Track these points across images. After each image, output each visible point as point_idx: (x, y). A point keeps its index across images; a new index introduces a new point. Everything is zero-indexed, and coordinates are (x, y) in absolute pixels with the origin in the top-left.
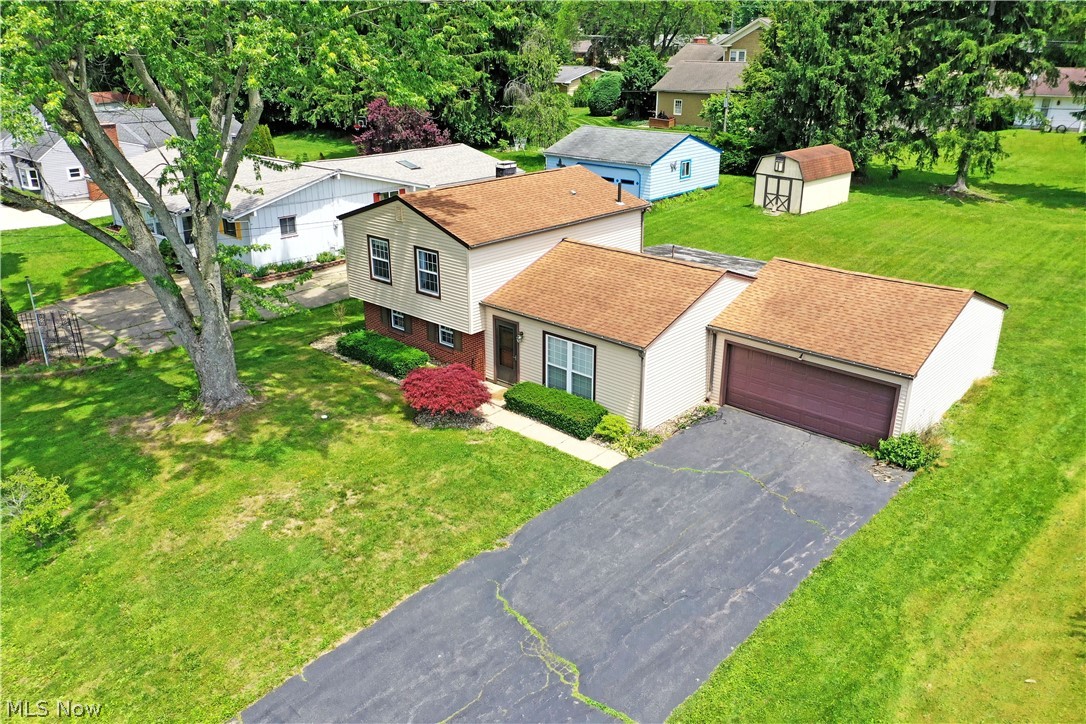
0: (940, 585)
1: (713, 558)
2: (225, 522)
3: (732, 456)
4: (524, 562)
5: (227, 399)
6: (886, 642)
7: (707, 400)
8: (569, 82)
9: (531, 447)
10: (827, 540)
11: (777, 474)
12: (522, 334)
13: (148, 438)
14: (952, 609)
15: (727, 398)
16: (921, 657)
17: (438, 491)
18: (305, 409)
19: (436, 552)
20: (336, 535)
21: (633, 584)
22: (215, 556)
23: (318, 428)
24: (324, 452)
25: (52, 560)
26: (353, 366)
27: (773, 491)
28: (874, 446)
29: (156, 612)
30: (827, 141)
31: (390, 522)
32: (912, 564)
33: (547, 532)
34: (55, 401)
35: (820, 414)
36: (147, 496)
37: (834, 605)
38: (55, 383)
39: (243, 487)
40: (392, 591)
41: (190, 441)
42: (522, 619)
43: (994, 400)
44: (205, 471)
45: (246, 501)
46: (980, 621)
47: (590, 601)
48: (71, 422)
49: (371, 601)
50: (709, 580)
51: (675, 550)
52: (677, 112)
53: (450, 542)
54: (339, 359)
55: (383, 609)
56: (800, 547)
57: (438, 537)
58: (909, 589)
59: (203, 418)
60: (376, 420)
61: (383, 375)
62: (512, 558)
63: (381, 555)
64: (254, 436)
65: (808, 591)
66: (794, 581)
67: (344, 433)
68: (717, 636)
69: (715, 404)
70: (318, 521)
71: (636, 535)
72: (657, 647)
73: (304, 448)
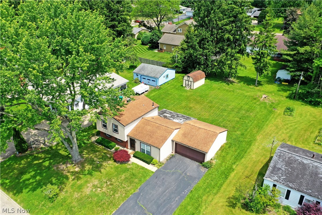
0: (209, 193)
1: (173, 191)
2: (86, 190)
3: (177, 167)
4: (141, 194)
5: (78, 160)
6: (199, 205)
7: (172, 152)
8: (136, 33)
9: (140, 167)
10: (192, 186)
11: (184, 171)
12: (136, 142)
13: (63, 170)
14: (210, 198)
15: (176, 152)
16: (204, 207)
17: (124, 180)
18: (93, 161)
19: (126, 194)
20: (107, 191)
21: (160, 198)
22: (86, 198)
23: (97, 165)
24: (100, 171)
25: (55, 200)
26: (100, 146)
27: (184, 175)
28: (202, 163)
29: (79, 210)
30: (199, 69)
31: (116, 188)
32: (205, 190)
33: (145, 188)
34: (39, 160)
36: (69, 185)
37: (192, 199)
38: (37, 155)
39: (87, 182)
40: (120, 202)
41: (73, 170)
42: (142, 206)
43: (225, 149)
44: (78, 178)
45: (89, 185)
46: (214, 200)
47: (153, 202)
48: (45, 166)
49: (117, 205)
50: (172, 196)
51: (167, 190)
52: (165, 48)
53: (128, 191)
54: (96, 144)
55: (119, 206)
56: (187, 188)
57: (126, 190)
58: (204, 195)
59: (74, 165)
60: (109, 162)
61: (107, 149)
62: (139, 194)
63: (116, 195)
64: (85, 168)
65: (188, 197)
66: (186, 195)
67: (103, 167)
68: (173, 207)
69: (174, 153)
70: (103, 188)
71: (160, 187)
72: (164, 210)
73: (96, 171)
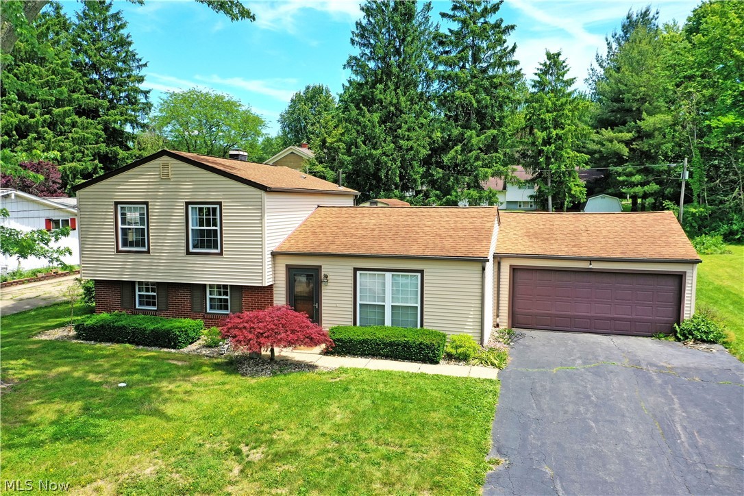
7: (497, 326)
11: (634, 360)
12: (326, 277)
15: (514, 321)
27: (654, 370)
28: (666, 333)
35: (609, 316)
61: (153, 349)
69: (505, 328)
